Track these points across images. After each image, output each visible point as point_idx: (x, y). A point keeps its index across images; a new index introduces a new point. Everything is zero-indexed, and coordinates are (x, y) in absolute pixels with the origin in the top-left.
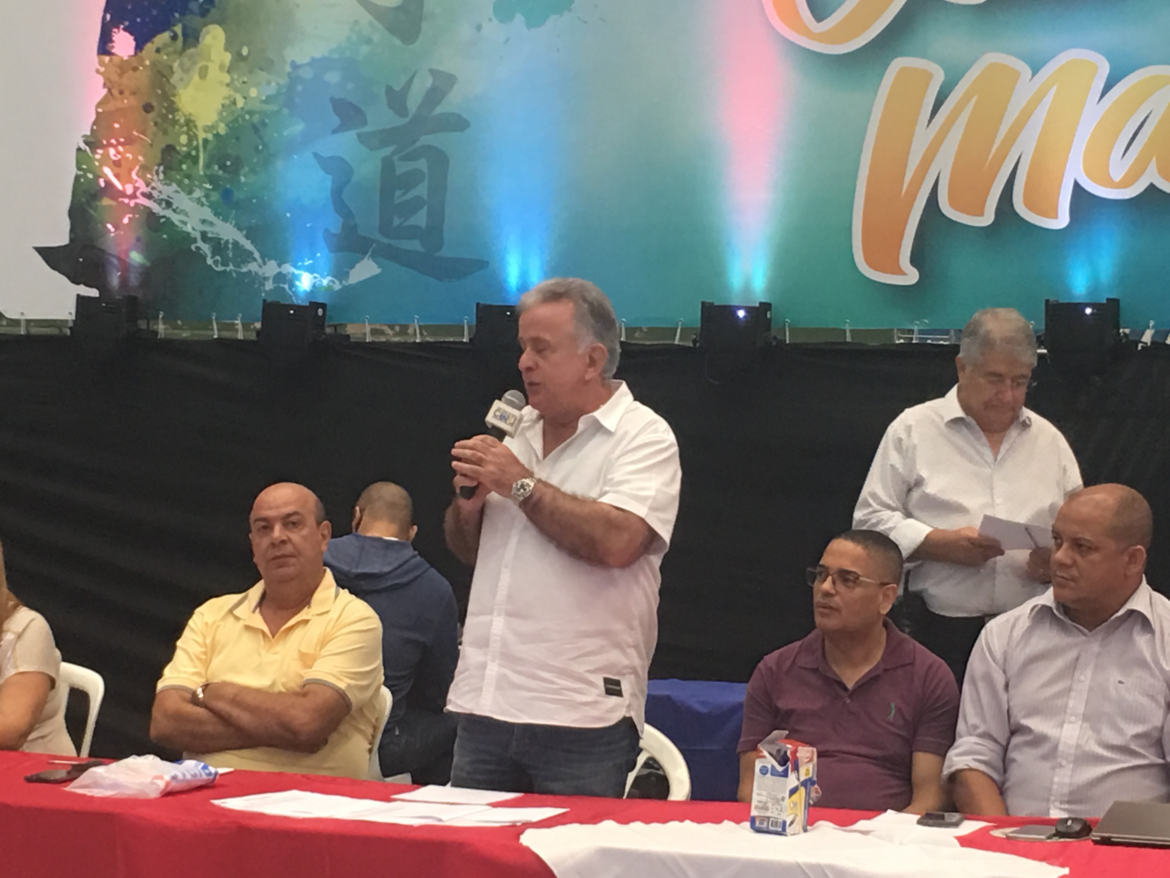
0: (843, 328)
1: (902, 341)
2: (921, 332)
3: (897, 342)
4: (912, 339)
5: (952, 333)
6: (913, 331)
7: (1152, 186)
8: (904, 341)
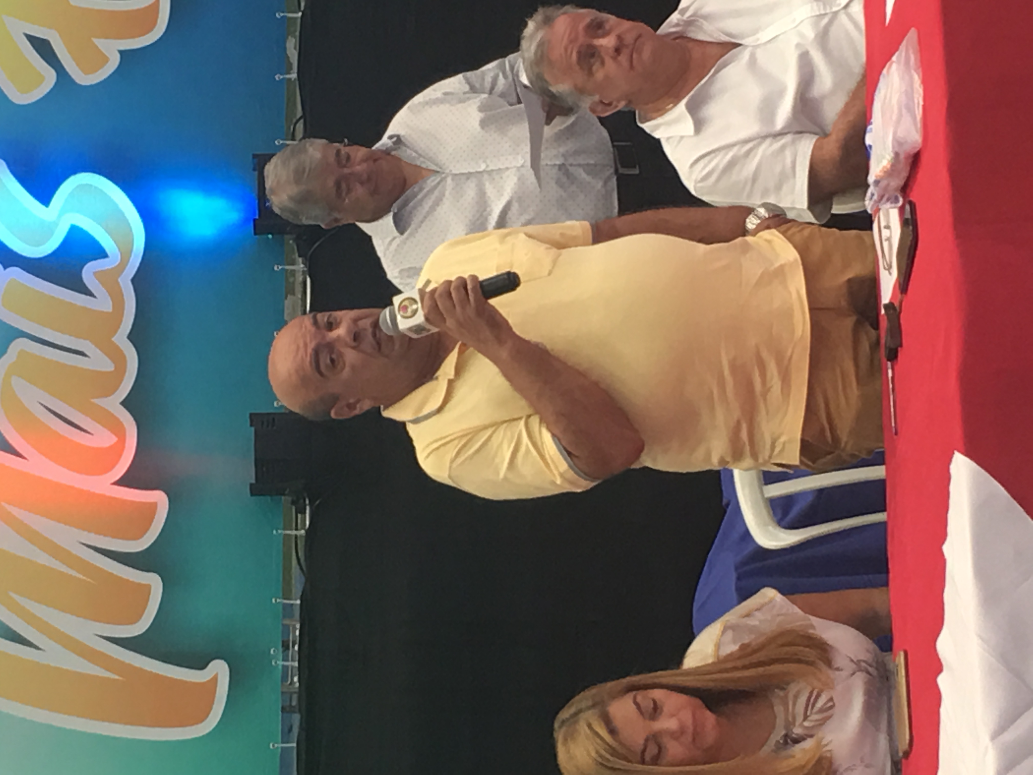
0: (280, 750)
1: (296, 679)
2: (285, 659)
3: (297, 685)
4: (293, 667)
5: (287, 622)
6: (283, 666)
7: (124, 403)
8: (295, 675)
